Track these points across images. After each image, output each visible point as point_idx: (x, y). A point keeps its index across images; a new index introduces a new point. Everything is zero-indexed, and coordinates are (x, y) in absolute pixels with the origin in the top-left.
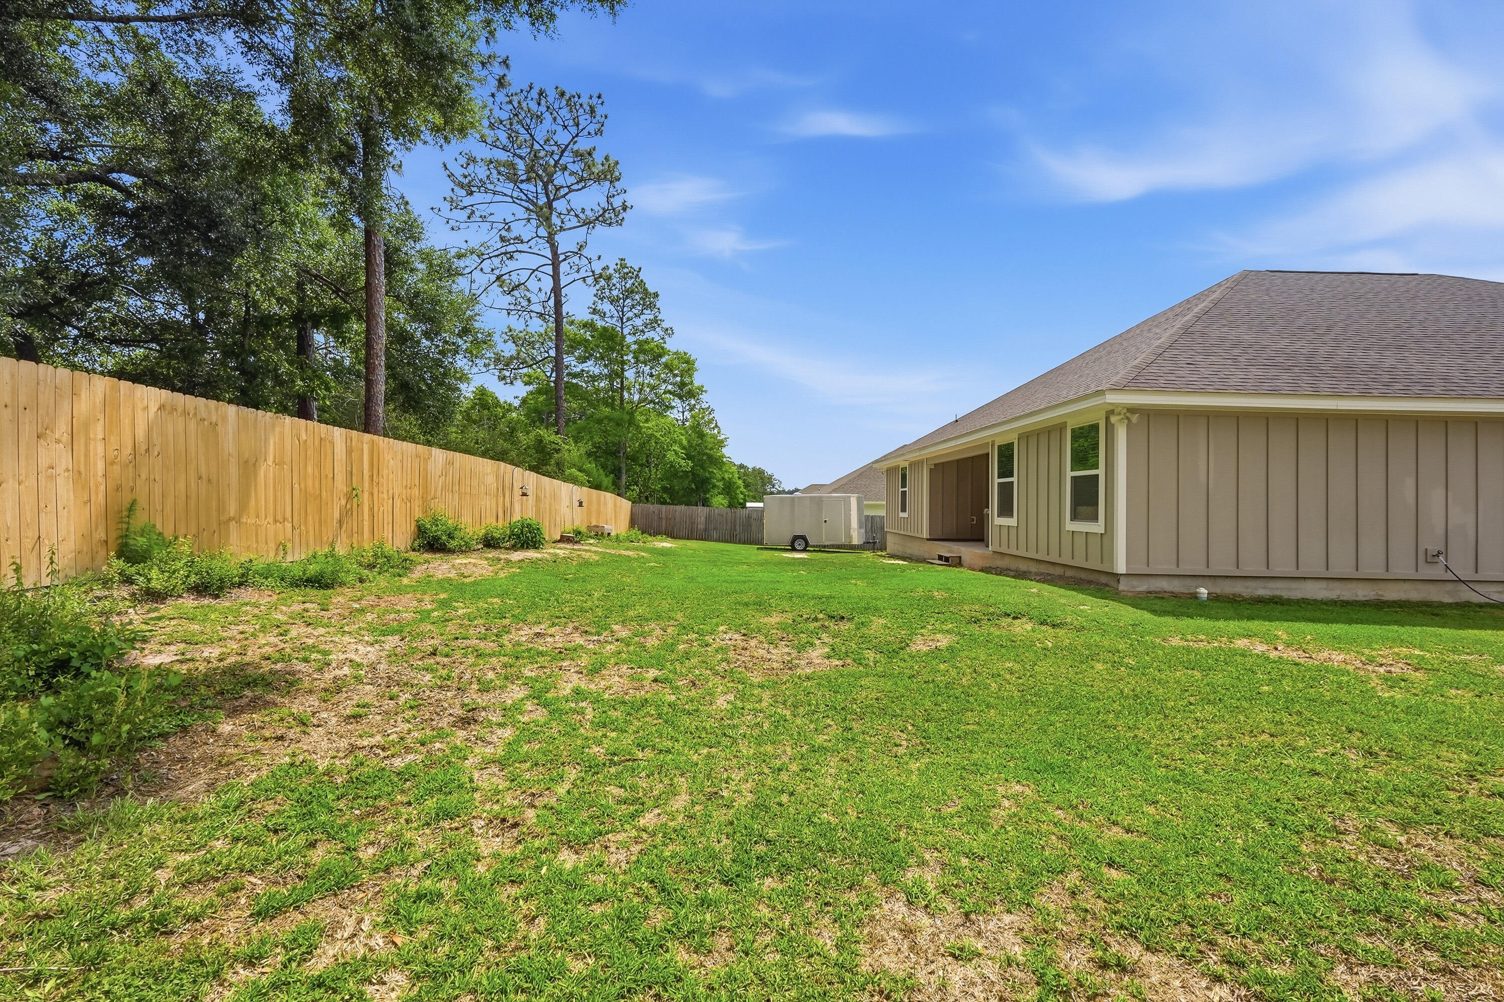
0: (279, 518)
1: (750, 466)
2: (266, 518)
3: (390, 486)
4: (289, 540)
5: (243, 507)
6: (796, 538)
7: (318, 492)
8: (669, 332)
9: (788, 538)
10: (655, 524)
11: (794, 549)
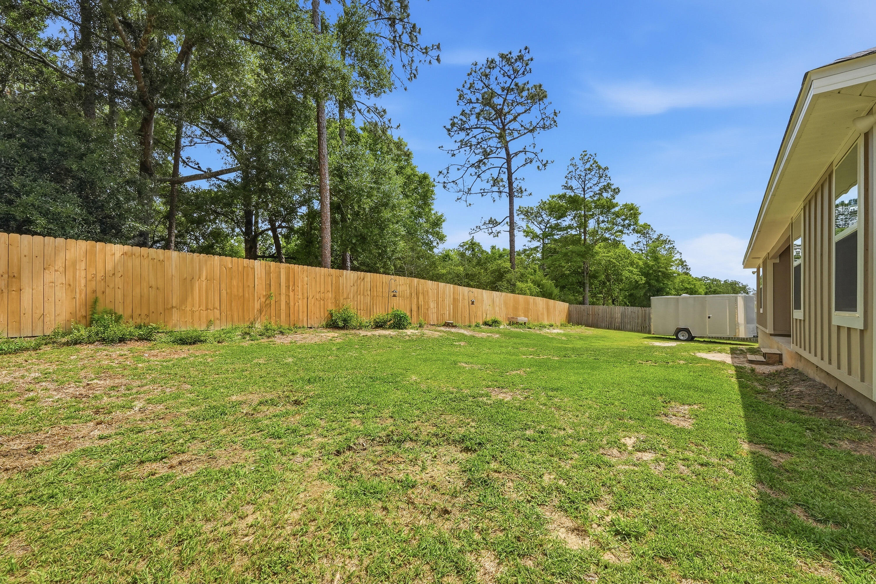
0: (210, 306)
1: (722, 279)
2: (200, 307)
3: (305, 291)
4: (218, 319)
5: (183, 300)
6: (679, 331)
7: (241, 294)
8: (617, 191)
9: (673, 330)
10: (585, 318)
11: (677, 339)
